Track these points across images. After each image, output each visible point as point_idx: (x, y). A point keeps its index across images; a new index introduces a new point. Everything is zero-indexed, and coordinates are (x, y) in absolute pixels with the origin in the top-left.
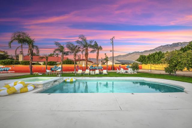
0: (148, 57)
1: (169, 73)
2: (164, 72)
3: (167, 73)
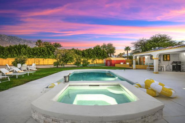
2: (52, 66)
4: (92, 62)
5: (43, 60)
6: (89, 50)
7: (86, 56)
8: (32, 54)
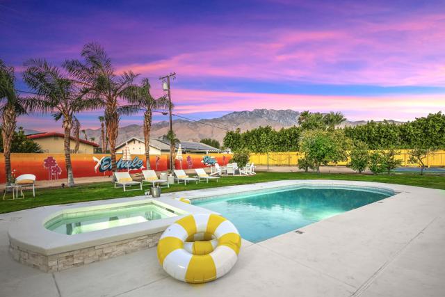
0: (246, 137)
1: (304, 170)
2: (296, 169)
3: (302, 170)
4: (412, 160)
5: (297, 154)
6: (427, 120)
7: (416, 140)
8: (278, 144)
